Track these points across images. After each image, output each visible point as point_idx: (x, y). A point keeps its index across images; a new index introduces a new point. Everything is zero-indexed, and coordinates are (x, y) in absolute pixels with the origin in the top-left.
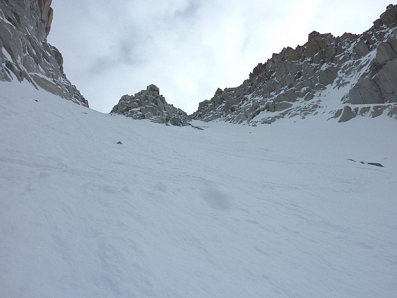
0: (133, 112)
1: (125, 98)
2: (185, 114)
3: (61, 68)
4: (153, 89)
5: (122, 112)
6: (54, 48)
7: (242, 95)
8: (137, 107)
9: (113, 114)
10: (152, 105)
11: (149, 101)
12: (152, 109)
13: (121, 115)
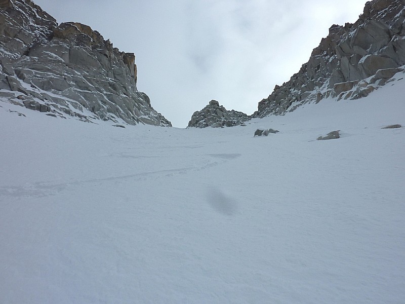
0: (200, 124)
1: (196, 114)
2: (246, 115)
3: (150, 105)
4: (214, 103)
5: (194, 125)
6: (143, 93)
7: (288, 90)
8: (203, 120)
9: (189, 127)
10: (213, 116)
11: (210, 113)
12: (212, 119)
13: (193, 127)
